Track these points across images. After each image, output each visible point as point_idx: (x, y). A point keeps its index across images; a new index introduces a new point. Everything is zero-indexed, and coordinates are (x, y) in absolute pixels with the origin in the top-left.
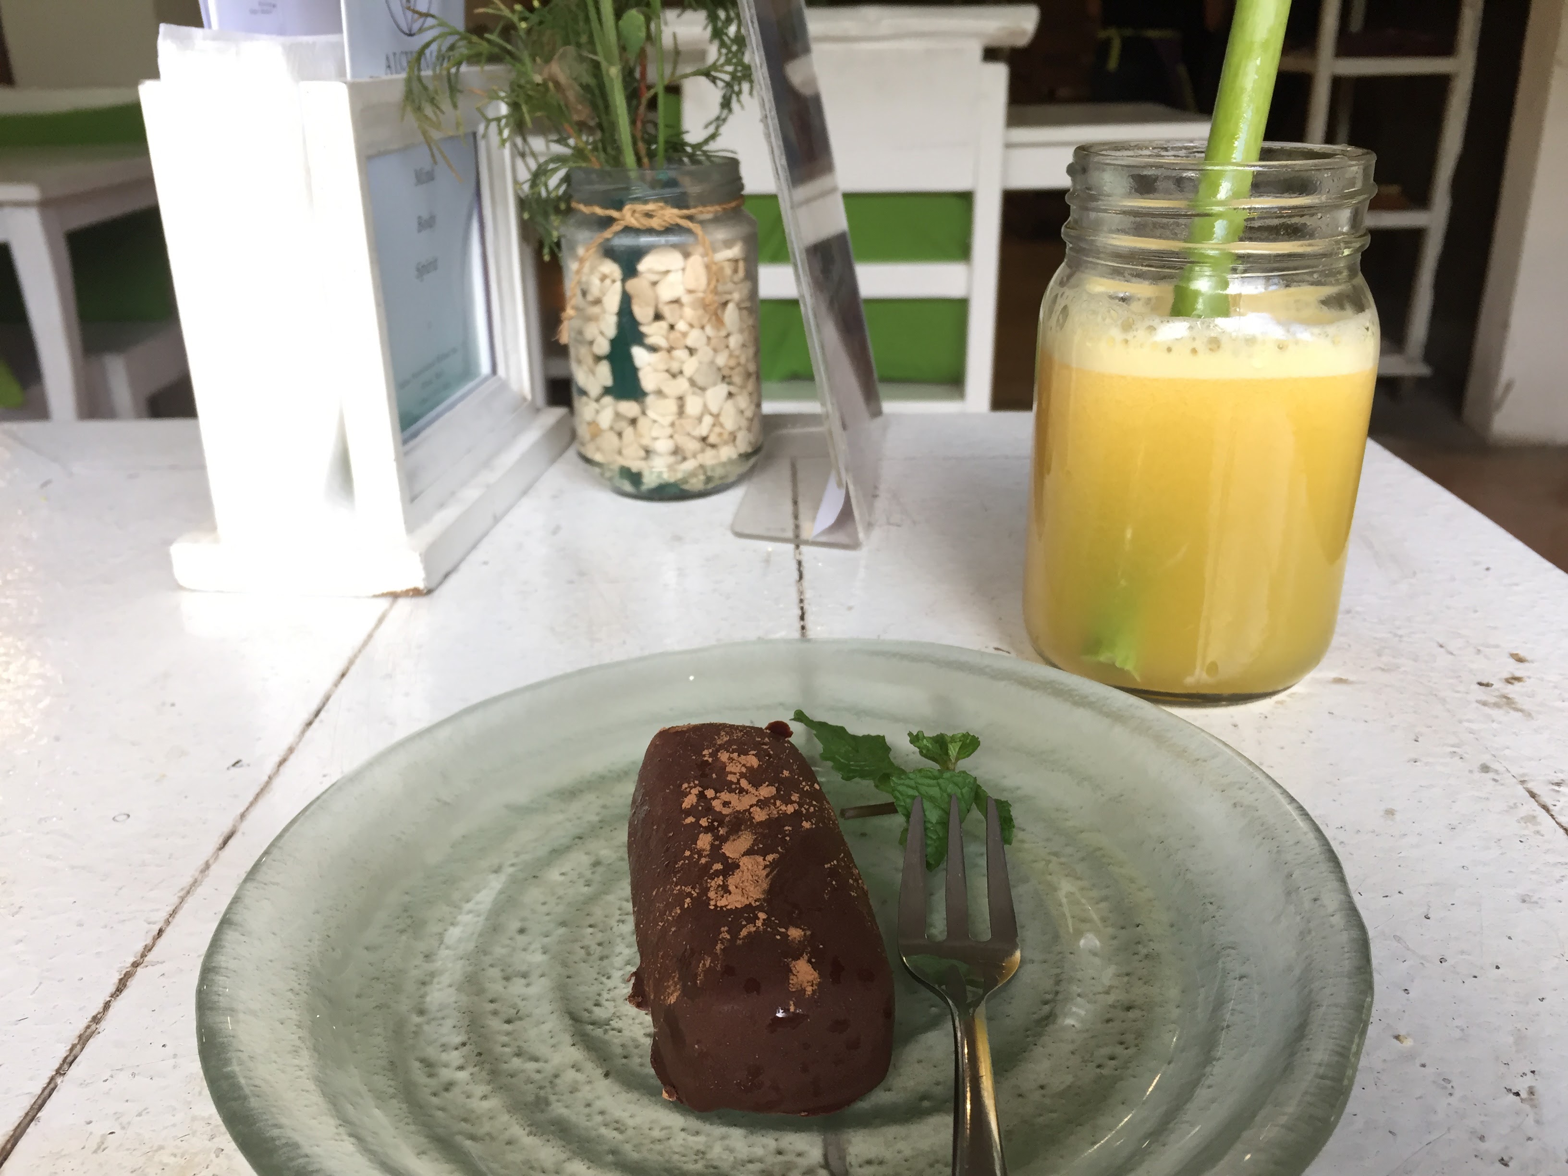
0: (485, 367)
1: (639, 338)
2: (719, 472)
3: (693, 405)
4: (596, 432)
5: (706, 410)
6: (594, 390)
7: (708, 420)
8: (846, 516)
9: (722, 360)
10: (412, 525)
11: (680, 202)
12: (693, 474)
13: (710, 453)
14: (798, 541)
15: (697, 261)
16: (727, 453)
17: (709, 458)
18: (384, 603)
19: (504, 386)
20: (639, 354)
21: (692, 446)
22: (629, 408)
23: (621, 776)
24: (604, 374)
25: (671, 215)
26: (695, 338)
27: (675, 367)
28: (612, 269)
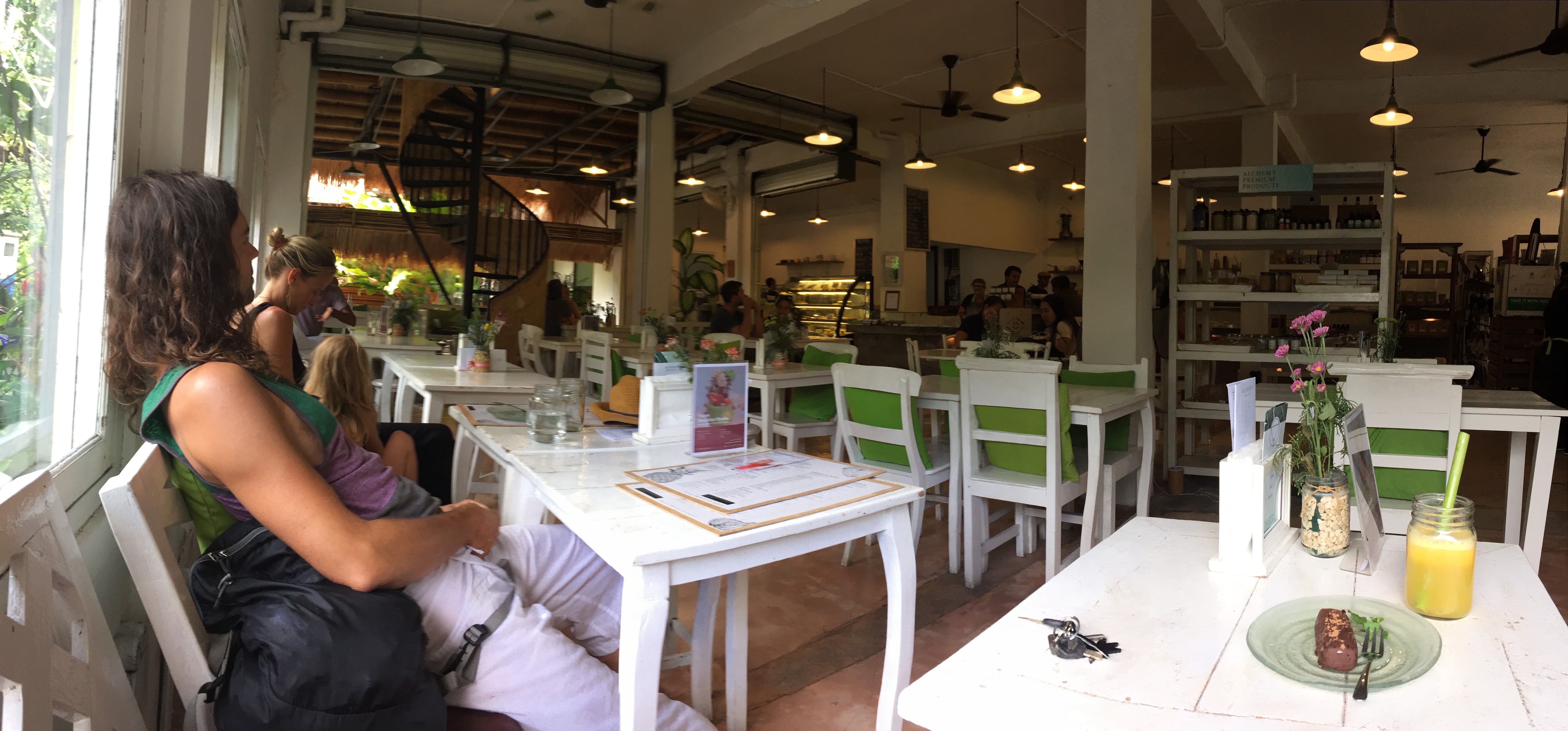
0: (1279, 518)
1: (1320, 517)
2: (1337, 552)
3: (1332, 534)
4: (1307, 539)
5: (1335, 536)
6: (1307, 528)
7: (1335, 538)
8: (1368, 566)
9: (1340, 523)
10: (1264, 560)
11: (1332, 486)
12: (1331, 552)
13: (1335, 546)
14: (1356, 572)
15: (1335, 500)
16: (1340, 547)
17: (1335, 548)
18: (1257, 579)
19: (1283, 523)
20: (1319, 520)
21: (1332, 544)
22: (1316, 534)
23: (1312, 620)
24: (1310, 525)
25: (1330, 489)
26: (1333, 518)
27: (1328, 525)
28: (1314, 500)
